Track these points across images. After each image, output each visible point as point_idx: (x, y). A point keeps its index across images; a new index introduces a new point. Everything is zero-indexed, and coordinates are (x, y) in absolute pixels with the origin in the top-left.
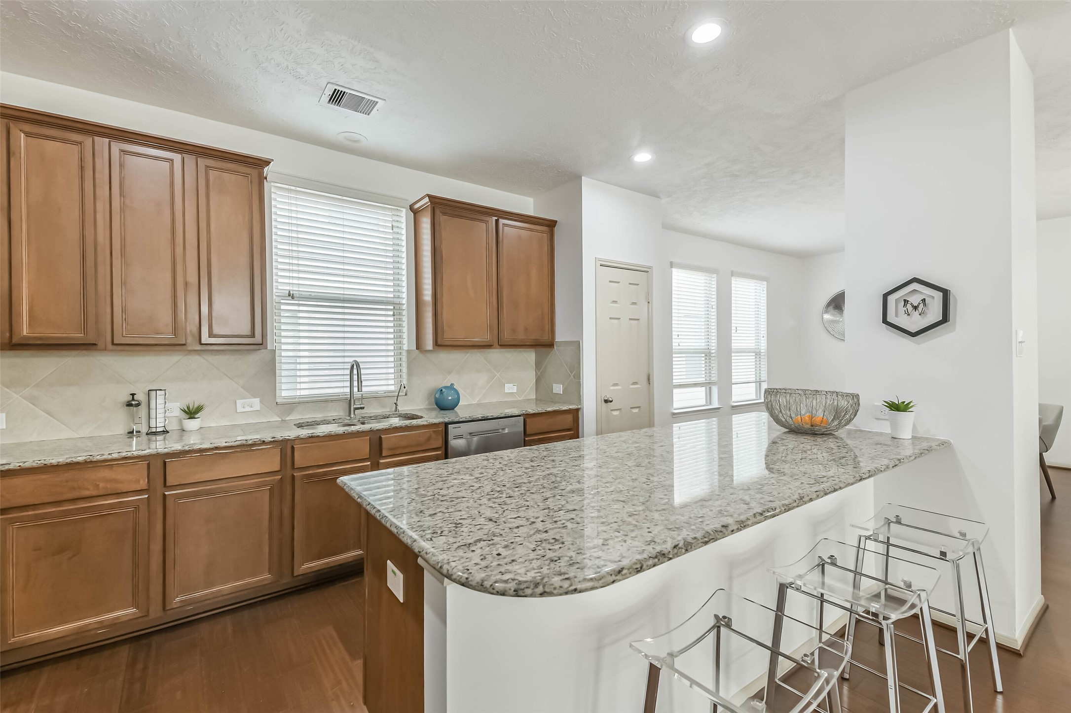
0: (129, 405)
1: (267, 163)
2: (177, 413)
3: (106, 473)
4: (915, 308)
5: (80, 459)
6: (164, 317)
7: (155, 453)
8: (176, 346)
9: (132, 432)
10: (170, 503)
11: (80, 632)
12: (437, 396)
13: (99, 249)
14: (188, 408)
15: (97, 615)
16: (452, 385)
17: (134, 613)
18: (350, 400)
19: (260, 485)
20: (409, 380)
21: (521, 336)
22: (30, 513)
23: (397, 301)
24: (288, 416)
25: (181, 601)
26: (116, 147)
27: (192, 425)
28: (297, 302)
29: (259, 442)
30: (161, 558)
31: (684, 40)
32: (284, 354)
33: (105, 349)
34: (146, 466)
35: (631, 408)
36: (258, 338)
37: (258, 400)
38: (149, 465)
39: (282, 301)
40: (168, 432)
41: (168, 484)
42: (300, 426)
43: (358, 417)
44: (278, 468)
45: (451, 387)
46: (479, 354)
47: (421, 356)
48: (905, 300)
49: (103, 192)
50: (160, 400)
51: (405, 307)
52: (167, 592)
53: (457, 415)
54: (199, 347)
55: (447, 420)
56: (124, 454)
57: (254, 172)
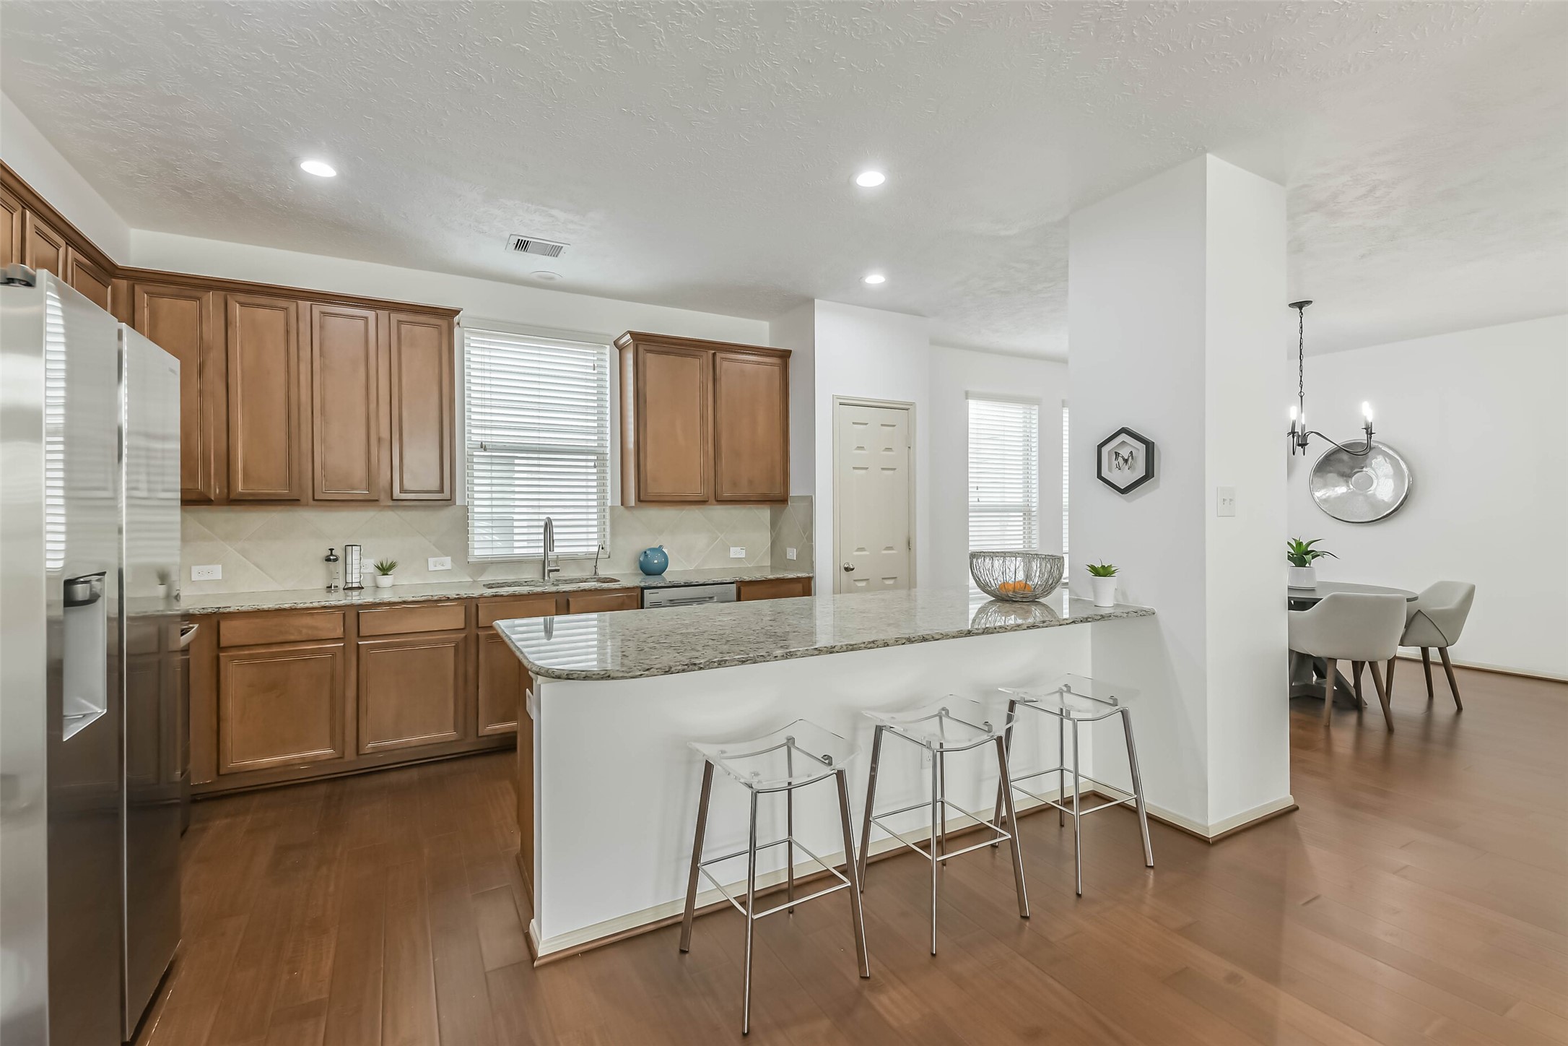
0: (328, 560)
1: (457, 312)
2: (371, 569)
3: (308, 621)
4: (1126, 461)
5: (287, 606)
6: (359, 471)
7: (349, 604)
8: (369, 502)
9: (331, 587)
10: (362, 651)
11: (286, 765)
12: (641, 559)
13: (302, 409)
14: (382, 565)
15: (299, 752)
16: (661, 546)
17: (331, 754)
18: (544, 561)
19: (444, 641)
20: (612, 541)
21: (744, 491)
22: (246, 652)
23: (600, 450)
24: (481, 576)
25: (374, 748)
26: (318, 308)
27: (385, 581)
28: (489, 454)
29: (444, 598)
30: (355, 706)
31: (849, 184)
32: (476, 510)
33: (307, 505)
34: (342, 615)
35: (883, 579)
36: (446, 494)
37: (449, 558)
38: (344, 614)
39: (475, 453)
40: (363, 588)
41: (361, 634)
42: (490, 586)
43: (552, 580)
44: (462, 626)
45: (659, 549)
46: (697, 511)
47: (626, 513)
48: (1116, 453)
49: (305, 354)
50: (356, 556)
51: (608, 457)
52: (360, 738)
53: (664, 579)
54: (391, 503)
55: (643, 584)
56: (323, 604)
57: (443, 323)
